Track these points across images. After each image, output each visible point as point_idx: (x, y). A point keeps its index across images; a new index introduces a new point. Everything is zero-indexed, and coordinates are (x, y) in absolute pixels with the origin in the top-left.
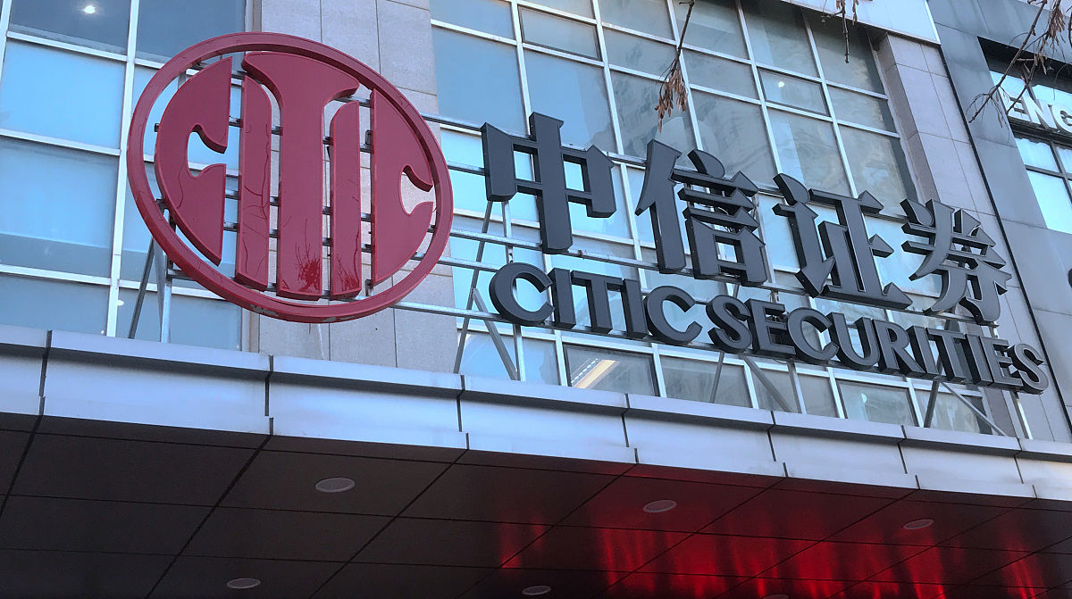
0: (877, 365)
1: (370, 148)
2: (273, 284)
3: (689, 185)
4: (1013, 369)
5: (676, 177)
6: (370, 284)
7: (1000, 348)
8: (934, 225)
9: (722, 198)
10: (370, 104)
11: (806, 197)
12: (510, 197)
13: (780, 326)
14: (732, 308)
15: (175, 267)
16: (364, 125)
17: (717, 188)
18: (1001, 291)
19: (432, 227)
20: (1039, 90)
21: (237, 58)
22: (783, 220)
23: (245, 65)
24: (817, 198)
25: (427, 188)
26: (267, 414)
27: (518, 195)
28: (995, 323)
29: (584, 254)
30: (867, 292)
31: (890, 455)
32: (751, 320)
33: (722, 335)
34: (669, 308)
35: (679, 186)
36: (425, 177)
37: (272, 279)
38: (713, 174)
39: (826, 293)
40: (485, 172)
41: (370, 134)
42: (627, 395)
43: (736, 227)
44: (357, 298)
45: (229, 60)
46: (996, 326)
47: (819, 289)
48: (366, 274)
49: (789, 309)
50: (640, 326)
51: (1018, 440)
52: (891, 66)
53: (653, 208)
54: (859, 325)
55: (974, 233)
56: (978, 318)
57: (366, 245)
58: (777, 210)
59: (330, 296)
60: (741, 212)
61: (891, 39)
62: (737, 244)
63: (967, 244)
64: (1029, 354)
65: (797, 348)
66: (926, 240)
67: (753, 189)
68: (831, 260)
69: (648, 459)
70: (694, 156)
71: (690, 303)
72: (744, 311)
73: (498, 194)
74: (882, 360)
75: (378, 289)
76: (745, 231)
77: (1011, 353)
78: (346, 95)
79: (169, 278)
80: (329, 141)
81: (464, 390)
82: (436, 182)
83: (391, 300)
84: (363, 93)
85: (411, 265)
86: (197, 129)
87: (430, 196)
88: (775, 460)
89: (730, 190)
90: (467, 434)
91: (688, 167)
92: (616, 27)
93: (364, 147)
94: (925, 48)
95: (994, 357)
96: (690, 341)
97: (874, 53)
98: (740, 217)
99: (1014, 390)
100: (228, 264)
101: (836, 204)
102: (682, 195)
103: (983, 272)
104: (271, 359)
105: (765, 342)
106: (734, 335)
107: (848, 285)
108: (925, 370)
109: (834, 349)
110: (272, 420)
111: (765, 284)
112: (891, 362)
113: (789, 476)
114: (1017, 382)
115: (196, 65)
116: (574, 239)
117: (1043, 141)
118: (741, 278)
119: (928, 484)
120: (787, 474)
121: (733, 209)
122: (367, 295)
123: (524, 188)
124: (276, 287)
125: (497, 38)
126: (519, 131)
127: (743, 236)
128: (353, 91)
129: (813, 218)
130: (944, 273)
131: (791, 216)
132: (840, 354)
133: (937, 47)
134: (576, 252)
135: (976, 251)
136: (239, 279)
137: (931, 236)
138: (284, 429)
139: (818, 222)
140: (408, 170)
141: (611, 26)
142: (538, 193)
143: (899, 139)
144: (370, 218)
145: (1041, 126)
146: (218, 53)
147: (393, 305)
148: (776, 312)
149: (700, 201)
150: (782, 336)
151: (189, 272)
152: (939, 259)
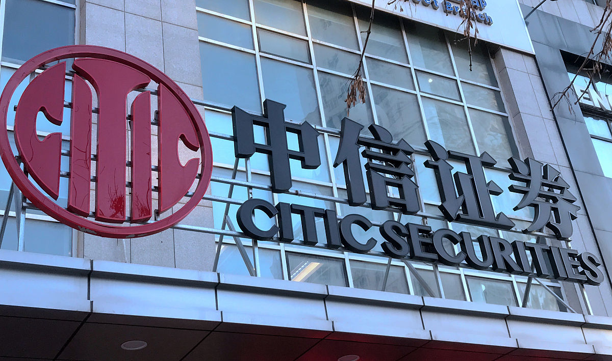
0: (491, 266)
1: (158, 122)
2: (93, 213)
3: (369, 148)
4: (580, 269)
5: (360, 142)
6: (158, 213)
7: (572, 255)
8: (530, 174)
9: (391, 156)
10: (157, 93)
11: (445, 156)
12: (251, 155)
13: (428, 241)
14: (397, 229)
15: (28, 201)
16: (154, 107)
17: (387, 149)
18: (573, 218)
19: (199, 175)
20: (600, 85)
21: (69, 62)
22: (430, 171)
23: (74, 67)
24: (453, 156)
25: (195, 149)
26: (89, 298)
27: (256, 154)
28: (569, 239)
29: (299, 193)
30: (485, 218)
31: (500, 325)
32: (409, 237)
33: (390, 246)
34: (356, 229)
35: (362, 149)
36: (194, 142)
37: (92, 209)
38: (385, 141)
39: (458, 219)
40: (234, 139)
41: (157, 113)
42: (327, 286)
43: (400, 175)
44: (149, 222)
45: (64, 64)
46: (570, 241)
47: (454, 216)
48: (155, 206)
49: (434, 229)
50: (336, 240)
51: (584, 315)
52: (503, 69)
53: (345, 163)
54: (480, 240)
55: (556, 180)
56: (558, 236)
57: (155, 187)
58: (427, 164)
59: (131, 220)
60: (403, 165)
61: (503, 51)
62: (400, 187)
63: (551, 187)
64: (591, 259)
65: (439, 256)
66: (524, 184)
67: (412, 151)
68: (462, 197)
69: (341, 328)
70: (372, 129)
71: (368, 225)
72: (404, 231)
73: (242, 153)
74: (495, 263)
75: (163, 216)
76: (405, 179)
77: (580, 258)
78: (141, 87)
79: (24, 208)
80: (130, 117)
81: (219, 283)
82: (202, 145)
83: (171, 223)
84: (153, 86)
85: (185, 200)
86: (43, 109)
87: (198, 154)
88: (424, 329)
89: (396, 151)
90: (222, 312)
91: (368, 135)
92: (321, 42)
93: (154, 122)
94: (526, 58)
95: (568, 261)
96: (369, 250)
97: (492, 60)
98: (403, 169)
99: (581, 283)
100: (62, 200)
101: (465, 160)
102: (365, 154)
103: (562, 205)
104: (92, 262)
105: (418, 251)
106: (398, 247)
107: (473, 214)
108: (524, 270)
109: (463, 256)
110: (92, 302)
111: (419, 213)
112: (501, 265)
113: (434, 339)
114: (583, 278)
115: (42, 66)
116: (293, 183)
117: (602, 119)
118: (403, 209)
119: (525, 345)
120: (432, 338)
121: (398, 164)
122: (155, 220)
123: (260, 149)
124: (95, 215)
125: (242, 49)
126: (256, 111)
127: (404, 181)
128: (146, 84)
129: (450, 170)
130: (536, 206)
131: (436, 168)
132: (468, 259)
133: (533, 56)
134: (294, 192)
135: (557, 191)
136: (70, 209)
137: (528, 182)
138: (99, 308)
139: (453, 172)
140: (183, 137)
141: (318, 41)
142: (269, 153)
143: (508, 117)
144: (158, 169)
145: (601, 109)
146: (57, 59)
147: (173, 227)
148: (425, 232)
149: (376, 158)
150: (429, 247)
151: (37, 204)
152: (533, 196)
